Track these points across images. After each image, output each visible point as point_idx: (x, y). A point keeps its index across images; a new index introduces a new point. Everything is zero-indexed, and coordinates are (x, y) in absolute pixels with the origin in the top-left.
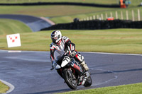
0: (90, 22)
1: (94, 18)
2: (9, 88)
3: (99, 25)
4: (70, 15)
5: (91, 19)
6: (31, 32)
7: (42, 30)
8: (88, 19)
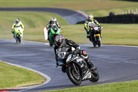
0: (125, 16)
1: (129, 13)
2: (46, 80)
3: (134, 19)
4: (106, 9)
5: (126, 13)
6: (67, 25)
7: (78, 23)
8: (123, 14)
